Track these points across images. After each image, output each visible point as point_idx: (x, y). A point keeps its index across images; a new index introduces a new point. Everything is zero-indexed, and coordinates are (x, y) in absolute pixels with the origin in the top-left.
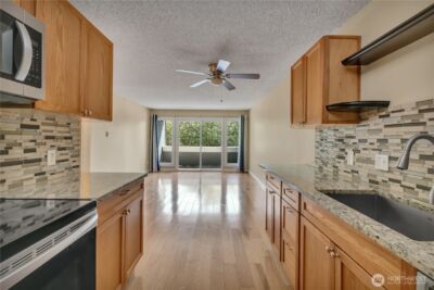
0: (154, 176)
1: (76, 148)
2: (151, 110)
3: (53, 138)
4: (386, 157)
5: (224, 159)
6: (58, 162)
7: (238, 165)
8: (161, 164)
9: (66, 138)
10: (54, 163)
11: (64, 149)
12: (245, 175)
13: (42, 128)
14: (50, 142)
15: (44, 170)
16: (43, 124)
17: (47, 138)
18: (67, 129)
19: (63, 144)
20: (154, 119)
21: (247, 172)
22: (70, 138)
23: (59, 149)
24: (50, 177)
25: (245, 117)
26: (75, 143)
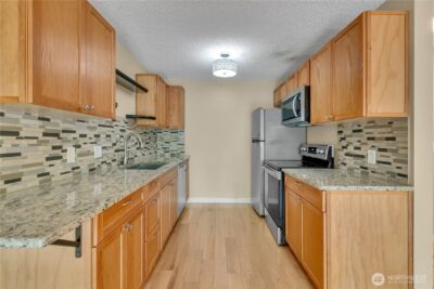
1: (401, 151)
3: (373, 139)
4: (100, 147)
6: (378, 162)
9: (387, 139)
10: (375, 162)
11: (385, 150)
13: (365, 131)
14: (372, 143)
16: (366, 128)
17: (369, 139)
18: (390, 130)
19: (384, 145)
22: (393, 139)
23: (380, 150)
24: (371, 174)
26: (399, 145)
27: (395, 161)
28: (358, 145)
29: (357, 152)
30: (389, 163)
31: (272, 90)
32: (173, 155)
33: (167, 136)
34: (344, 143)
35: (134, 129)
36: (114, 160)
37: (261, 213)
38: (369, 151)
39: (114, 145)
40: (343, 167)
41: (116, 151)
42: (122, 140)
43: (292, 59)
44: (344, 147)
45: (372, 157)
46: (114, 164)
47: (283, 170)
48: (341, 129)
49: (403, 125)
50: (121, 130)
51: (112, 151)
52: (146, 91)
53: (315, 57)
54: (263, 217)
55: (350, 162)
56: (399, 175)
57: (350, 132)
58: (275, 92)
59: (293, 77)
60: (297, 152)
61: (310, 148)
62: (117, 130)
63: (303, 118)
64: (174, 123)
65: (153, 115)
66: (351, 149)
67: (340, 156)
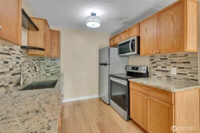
3: (175, 62)
6: (178, 74)
9: (184, 63)
10: (176, 74)
11: (183, 68)
13: (169, 59)
14: (174, 65)
15: (170, 75)
16: (169, 57)
17: (171, 63)
18: (186, 58)
19: (182, 65)
22: (189, 63)
23: (179, 68)
24: (173, 80)
26: (192, 65)
27: (189, 73)
28: (165, 65)
29: (164, 69)
30: (186, 74)
31: (109, 39)
32: (52, 74)
33: (48, 62)
34: (155, 65)
35: (26, 57)
36: (11, 83)
37: (108, 103)
38: (172, 69)
39: (11, 70)
40: (154, 76)
41: (13, 75)
42: (18, 65)
43: (125, 23)
44: (154, 67)
45: (174, 71)
46: (11, 86)
47: (129, 80)
48: (152, 58)
49: (195, 56)
50: (17, 58)
51: (9, 75)
52: (38, 30)
53: (144, 21)
54: (109, 104)
55: (159, 74)
56: (192, 80)
57: (159, 60)
58: (110, 40)
59: (125, 32)
60: (125, 69)
61: (133, 67)
62: (13, 57)
63: (135, 52)
64: (54, 54)
65: (42, 47)
66: (159, 68)
67: (152, 71)
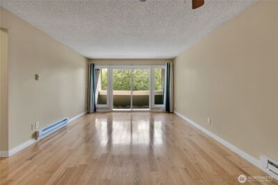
0: (92, 116)
2: (89, 60)
5: (152, 100)
7: (164, 106)
8: (98, 106)
12: (171, 115)
20: (92, 68)
21: (173, 113)
25: (170, 64)
